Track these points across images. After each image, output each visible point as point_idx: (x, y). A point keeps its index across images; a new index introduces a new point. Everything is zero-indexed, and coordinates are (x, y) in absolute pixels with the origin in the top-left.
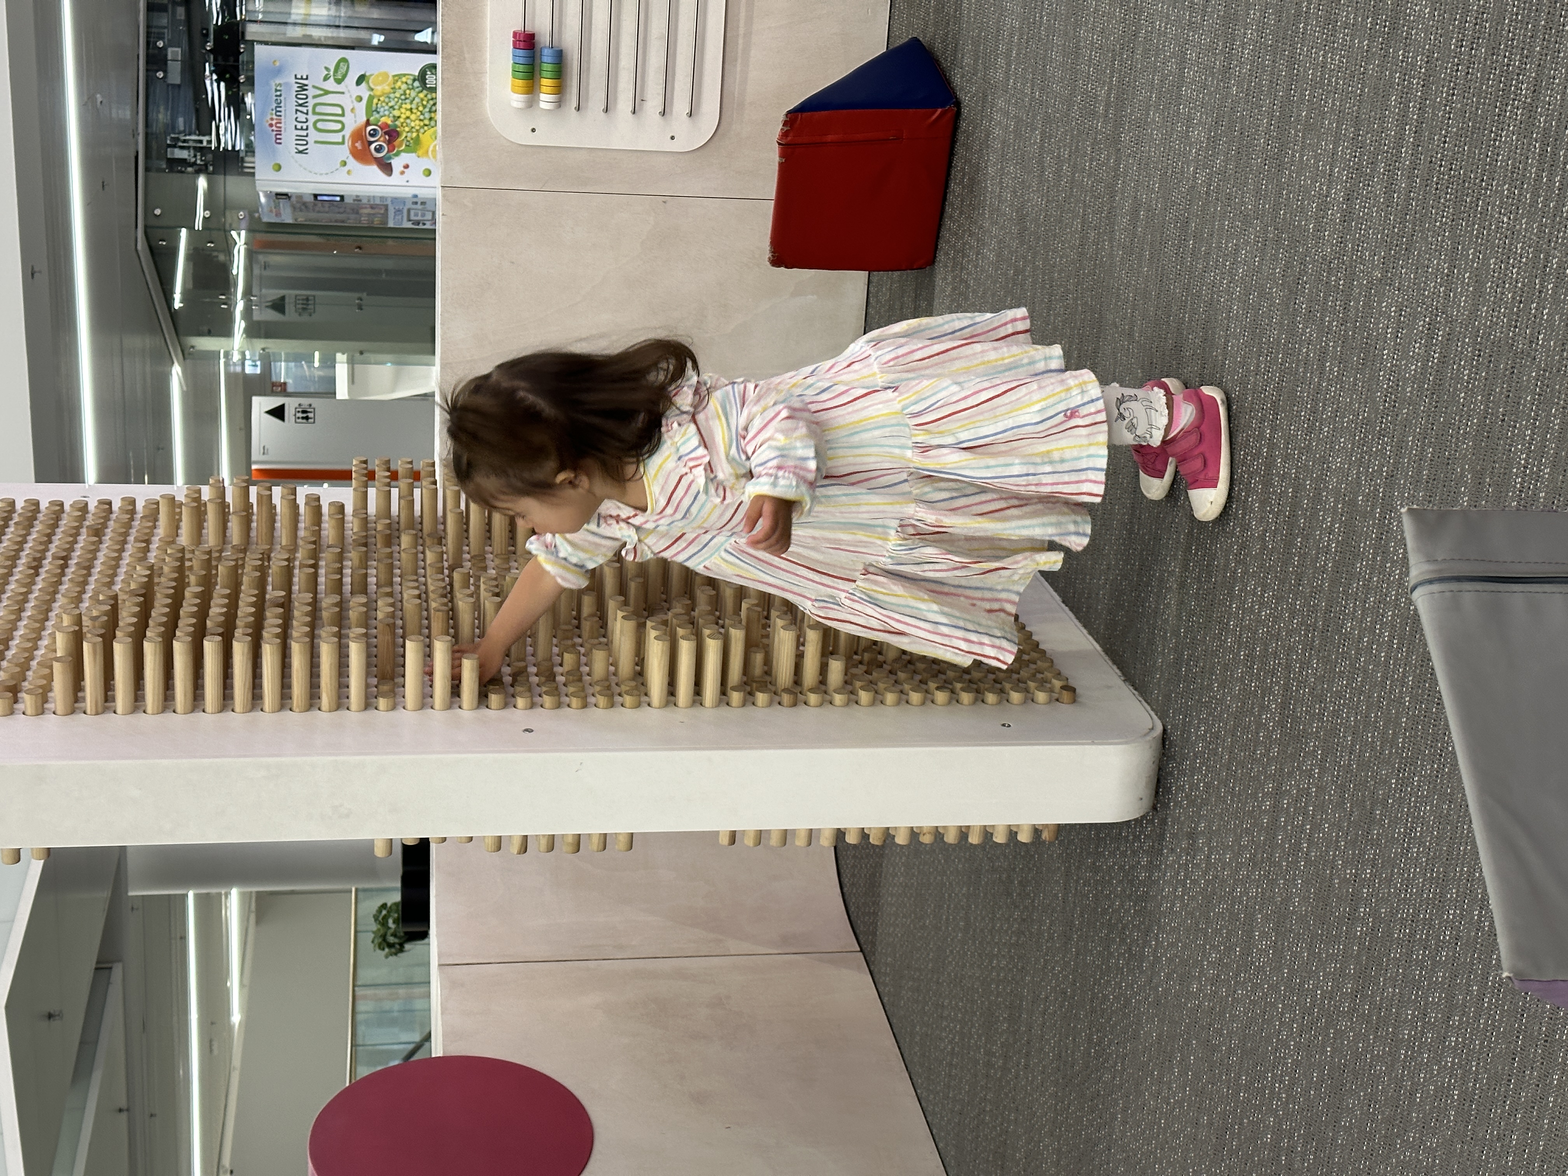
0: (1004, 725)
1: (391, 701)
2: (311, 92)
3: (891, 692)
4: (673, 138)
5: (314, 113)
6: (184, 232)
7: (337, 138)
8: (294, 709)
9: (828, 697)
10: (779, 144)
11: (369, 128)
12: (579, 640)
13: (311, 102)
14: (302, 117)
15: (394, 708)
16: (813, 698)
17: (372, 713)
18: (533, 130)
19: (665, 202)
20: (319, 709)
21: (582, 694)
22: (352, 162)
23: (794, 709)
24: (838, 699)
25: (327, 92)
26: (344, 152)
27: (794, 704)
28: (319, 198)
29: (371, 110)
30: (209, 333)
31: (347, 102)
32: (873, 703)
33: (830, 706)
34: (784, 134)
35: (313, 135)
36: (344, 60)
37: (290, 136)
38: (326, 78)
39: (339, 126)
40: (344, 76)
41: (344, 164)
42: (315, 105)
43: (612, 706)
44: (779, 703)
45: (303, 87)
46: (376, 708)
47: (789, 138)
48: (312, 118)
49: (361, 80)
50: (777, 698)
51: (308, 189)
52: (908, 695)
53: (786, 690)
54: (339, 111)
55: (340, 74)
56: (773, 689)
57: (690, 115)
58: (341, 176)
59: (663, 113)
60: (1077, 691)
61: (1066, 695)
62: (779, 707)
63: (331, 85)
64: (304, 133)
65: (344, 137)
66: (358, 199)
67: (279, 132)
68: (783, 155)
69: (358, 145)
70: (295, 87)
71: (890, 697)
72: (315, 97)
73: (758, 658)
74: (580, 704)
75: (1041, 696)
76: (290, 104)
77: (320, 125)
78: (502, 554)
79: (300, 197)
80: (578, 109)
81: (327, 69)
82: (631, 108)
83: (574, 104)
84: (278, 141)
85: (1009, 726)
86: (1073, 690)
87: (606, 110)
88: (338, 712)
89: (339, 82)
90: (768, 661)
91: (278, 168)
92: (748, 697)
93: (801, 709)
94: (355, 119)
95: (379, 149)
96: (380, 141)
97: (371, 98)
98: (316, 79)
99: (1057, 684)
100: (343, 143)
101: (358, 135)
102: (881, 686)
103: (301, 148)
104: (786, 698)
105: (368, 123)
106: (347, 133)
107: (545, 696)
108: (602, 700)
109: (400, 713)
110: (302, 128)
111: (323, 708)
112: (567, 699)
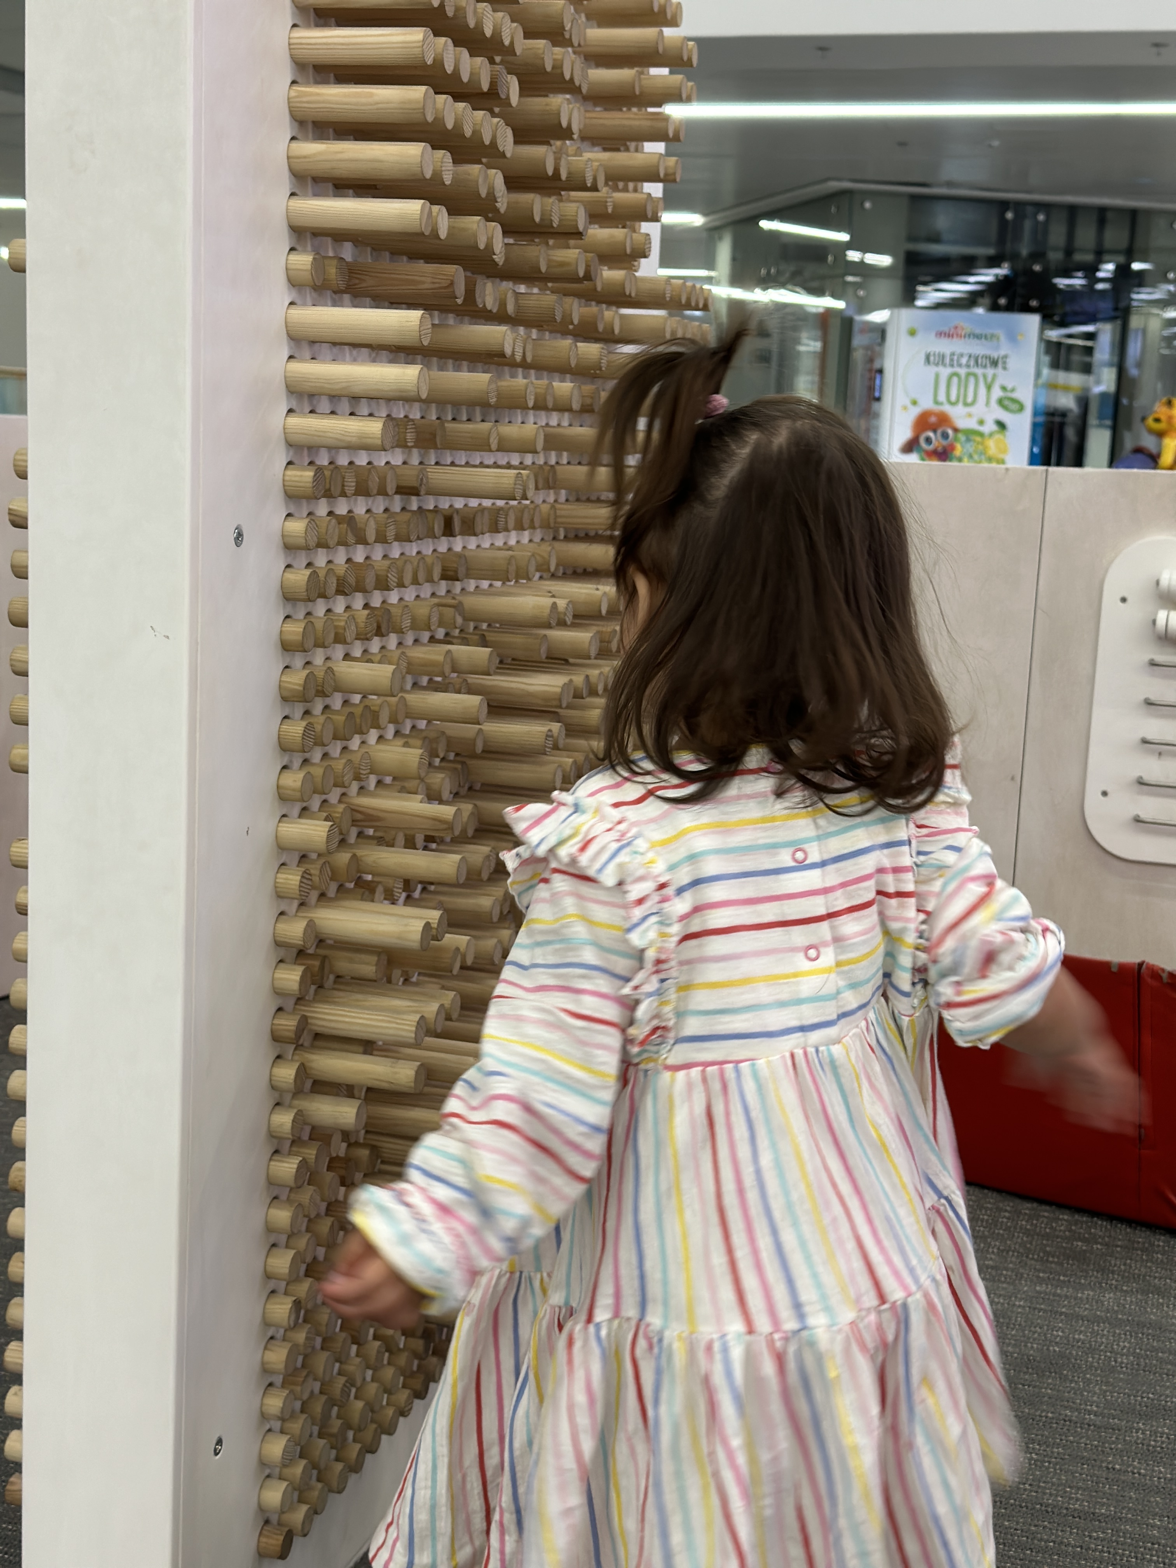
0: (219, 1442)
1: (307, 277)
2: (990, 372)
3: (294, 1219)
4: (1105, 794)
5: (968, 375)
6: (844, 237)
7: (942, 397)
8: (296, 88)
9: (287, 1098)
10: (1141, 965)
11: (950, 432)
12: (409, 640)
13: (979, 371)
14: (964, 361)
15: (293, 283)
16: (287, 1073)
17: (284, 241)
18: (1124, 600)
19: (1013, 779)
20: (293, 138)
21: (310, 643)
22: (915, 412)
23: (267, 1036)
24: (284, 1120)
25: (989, 388)
26: (927, 404)
27: (276, 1038)
28: (878, 376)
29: (970, 434)
30: (734, 259)
31: (979, 409)
32: (271, 1182)
33: (273, 1103)
34: (1155, 973)
35: (945, 372)
36: (1021, 408)
37: (945, 347)
38: (1004, 388)
39: (953, 398)
40: (1006, 408)
41: (914, 403)
42: (975, 376)
43: (285, 699)
44: (280, 1009)
45: (995, 363)
46: (292, 249)
47: (1149, 980)
48: (963, 372)
49: (1001, 425)
50: (290, 1004)
51: (888, 365)
52: (287, 1247)
53: (304, 1021)
54: (970, 399)
55: (1009, 403)
56: (310, 995)
57: (1138, 820)
58: (902, 399)
59: (1141, 782)
60: (280, 1562)
61: (276, 1541)
62: (274, 1010)
63: (997, 393)
64: (947, 361)
65: (941, 404)
66: (877, 415)
67: (949, 335)
68: (1124, 969)
69: (933, 419)
70: (995, 355)
71: (282, 1216)
72: (985, 376)
73: (367, 967)
74: (288, 637)
75: (274, 1495)
76: (979, 349)
77: (955, 380)
78: (556, 517)
79: (881, 355)
80: (1153, 664)
81: (1013, 390)
82: (1149, 737)
83: (1160, 658)
84: (940, 334)
85: (216, 1454)
86: (284, 1553)
87: (1149, 703)
88: (286, 173)
89: (1000, 402)
90: (361, 983)
91: (912, 333)
92: (294, 952)
93: (265, 1051)
94: (961, 417)
95: (928, 440)
96: (937, 441)
97: (981, 434)
98: (1003, 378)
99: (299, 1515)
100: (936, 402)
101: (943, 420)
102: (307, 1195)
103: (932, 358)
104: (289, 1023)
105: (956, 430)
106: (947, 408)
107: (308, 572)
108: (296, 679)
109: (282, 295)
110: (954, 360)
111: (294, 145)
112: (301, 615)
